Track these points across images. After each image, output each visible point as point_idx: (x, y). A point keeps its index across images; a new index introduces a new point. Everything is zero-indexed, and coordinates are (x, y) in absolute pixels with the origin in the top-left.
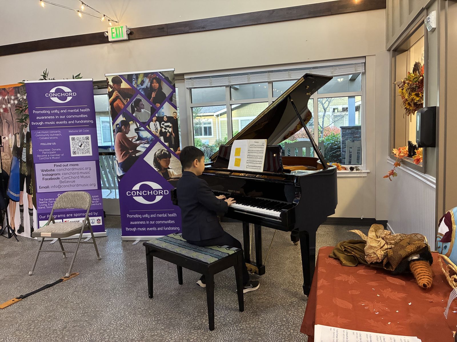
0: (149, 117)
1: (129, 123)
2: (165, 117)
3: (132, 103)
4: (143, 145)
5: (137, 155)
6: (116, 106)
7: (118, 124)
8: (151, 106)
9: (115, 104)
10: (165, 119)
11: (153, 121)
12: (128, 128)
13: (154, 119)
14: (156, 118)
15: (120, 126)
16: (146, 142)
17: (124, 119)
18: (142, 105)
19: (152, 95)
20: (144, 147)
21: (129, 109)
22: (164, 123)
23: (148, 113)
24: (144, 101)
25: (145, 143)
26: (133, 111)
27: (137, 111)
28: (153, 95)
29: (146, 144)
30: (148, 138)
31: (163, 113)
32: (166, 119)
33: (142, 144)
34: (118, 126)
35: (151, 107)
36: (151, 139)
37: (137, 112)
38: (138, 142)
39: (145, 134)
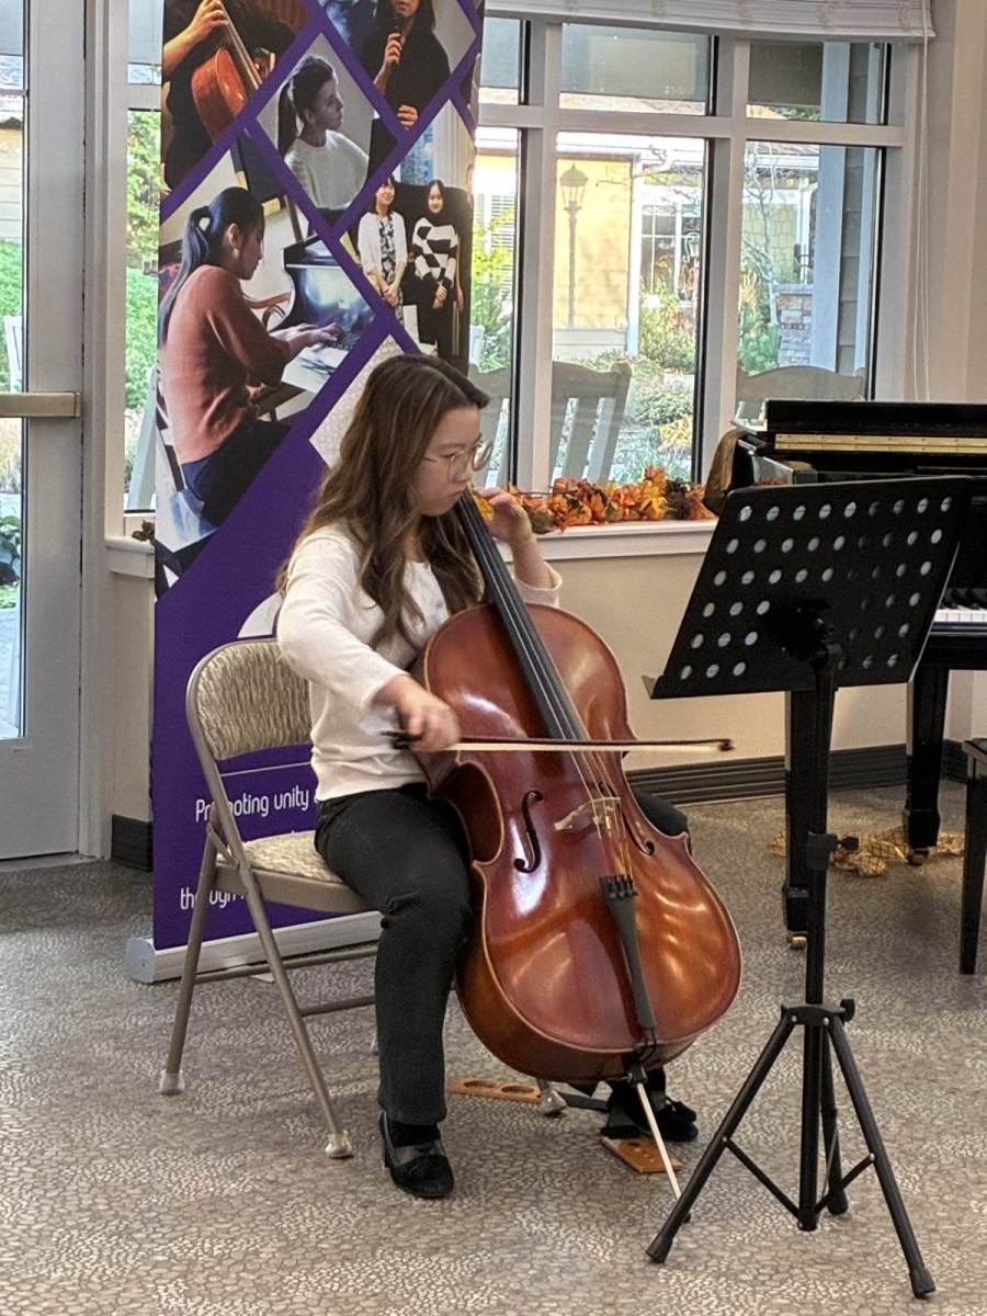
0: (357, 183)
1: (262, 208)
2: (435, 190)
3: (288, 85)
4: (316, 351)
5: (284, 411)
6: (207, 91)
7: (206, 208)
8: (377, 116)
9: (199, 77)
10: (436, 201)
11: (374, 211)
12: (253, 238)
13: (384, 194)
14: (393, 192)
15: (217, 220)
16: (331, 333)
17: (239, 182)
18: (330, 104)
19: (387, 52)
20: (318, 367)
21: (269, 120)
22: (429, 225)
23: (356, 157)
24: (342, 84)
25: (327, 343)
26: (287, 139)
27: (302, 137)
28: (392, 50)
29: (329, 350)
30: (344, 312)
31: (426, 163)
32: (441, 202)
33: (310, 345)
34: (204, 223)
35: (375, 121)
36: (355, 317)
37: (302, 142)
38: (293, 333)
39: (330, 287)
